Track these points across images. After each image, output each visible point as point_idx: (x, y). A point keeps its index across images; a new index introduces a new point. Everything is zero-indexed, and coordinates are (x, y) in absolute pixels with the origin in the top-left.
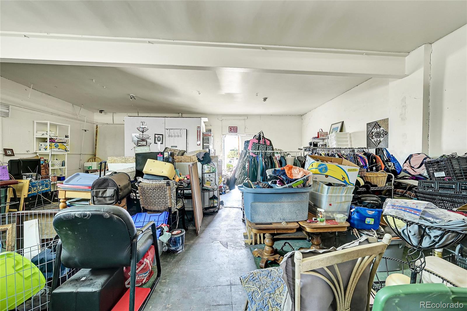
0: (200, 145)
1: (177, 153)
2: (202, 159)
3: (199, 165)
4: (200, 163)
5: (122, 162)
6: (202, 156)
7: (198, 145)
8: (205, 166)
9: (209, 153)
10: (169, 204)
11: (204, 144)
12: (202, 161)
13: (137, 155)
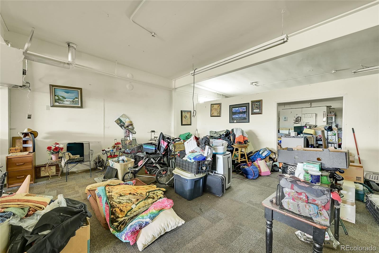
0: (325, 122)
1: (312, 126)
2: (327, 129)
3: (326, 132)
4: (326, 131)
5: (286, 130)
6: (327, 128)
7: (324, 122)
8: (329, 132)
9: (332, 127)
10: (313, 143)
11: (328, 121)
12: (327, 130)
13: (295, 127)
